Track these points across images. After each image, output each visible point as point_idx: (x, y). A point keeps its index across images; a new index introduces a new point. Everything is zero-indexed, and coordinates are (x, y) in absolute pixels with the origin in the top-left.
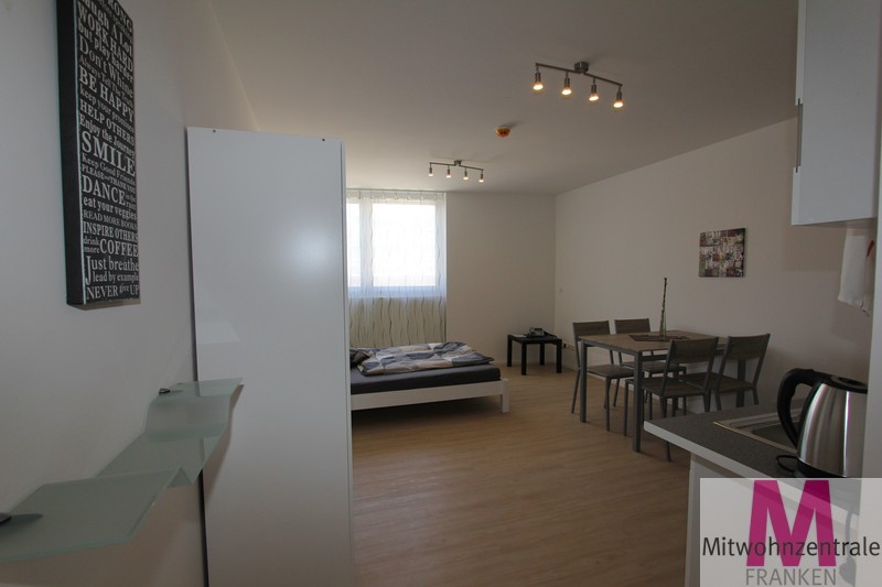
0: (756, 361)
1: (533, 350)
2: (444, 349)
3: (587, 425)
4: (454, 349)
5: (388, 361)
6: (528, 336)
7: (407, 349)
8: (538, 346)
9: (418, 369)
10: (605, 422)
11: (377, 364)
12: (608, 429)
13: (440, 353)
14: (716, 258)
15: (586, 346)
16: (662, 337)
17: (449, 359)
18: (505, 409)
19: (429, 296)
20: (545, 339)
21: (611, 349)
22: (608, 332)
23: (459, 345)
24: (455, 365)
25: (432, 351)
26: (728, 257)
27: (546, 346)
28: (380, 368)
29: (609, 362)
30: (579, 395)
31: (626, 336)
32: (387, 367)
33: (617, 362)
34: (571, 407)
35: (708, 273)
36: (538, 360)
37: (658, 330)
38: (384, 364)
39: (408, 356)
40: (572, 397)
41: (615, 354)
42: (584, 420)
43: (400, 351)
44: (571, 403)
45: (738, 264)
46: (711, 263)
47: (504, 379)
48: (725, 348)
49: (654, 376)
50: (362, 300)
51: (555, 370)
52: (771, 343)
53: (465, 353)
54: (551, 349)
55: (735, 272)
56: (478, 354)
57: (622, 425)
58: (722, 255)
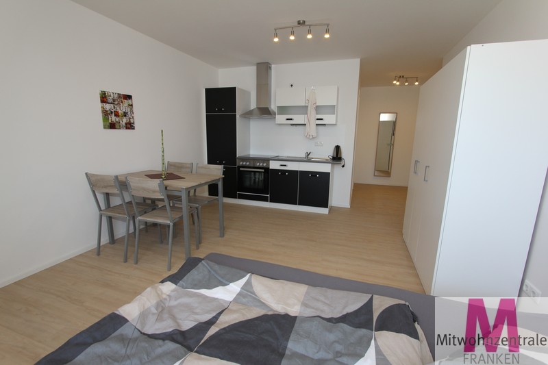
14: (117, 115)
26: (125, 114)
35: (112, 126)
45: (132, 121)
46: (113, 118)
58: (120, 112)
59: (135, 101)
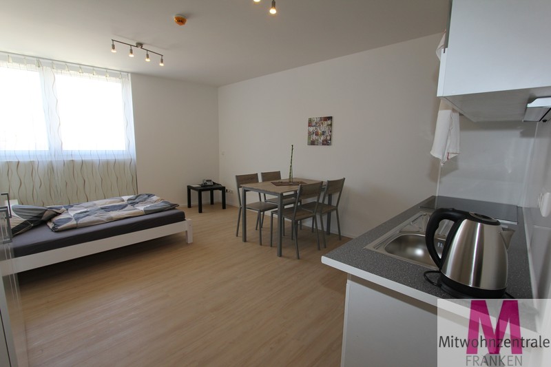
0: (338, 194)
1: (206, 195)
2: (137, 200)
3: (247, 243)
4: (145, 200)
5: (82, 215)
6: (202, 186)
7: (101, 203)
8: (209, 192)
9: (112, 220)
10: (259, 239)
11: (70, 219)
12: (261, 244)
13: (133, 204)
14: (317, 135)
15: (245, 191)
16: (291, 183)
17: (141, 208)
18: (190, 240)
19: (120, 158)
20: (214, 187)
21: (260, 191)
22: (258, 181)
23: (149, 196)
24: (147, 212)
25: (125, 202)
26: (323, 133)
27: (214, 191)
28: (73, 223)
29: (259, 201)
30: (241, 223)
31: (269, 183)
32: (81, 221)
33: (263, 200)
34: (235, 232)
35: (313, 143)
36: (210, 201)
37: (288, 178)
38: (76, 220)
39: (102, 209)
40: (236, 224)
41: (262, 195)
42: (245, 240)
43: (95, 205)
44: (236, 229)
45: (328, 138)
46: (314, 137)
47: (188, 219)
48: (326, 187)
49: (286, 207)
50: (51, 162)
51: (222, 207)
52: (345, 184)
53: (155, 202)
54: (218, 193)
55: (327, 143)
56: (166, 202)
57: (269, 240)
58: (320, 132)
59: (334, 119)
